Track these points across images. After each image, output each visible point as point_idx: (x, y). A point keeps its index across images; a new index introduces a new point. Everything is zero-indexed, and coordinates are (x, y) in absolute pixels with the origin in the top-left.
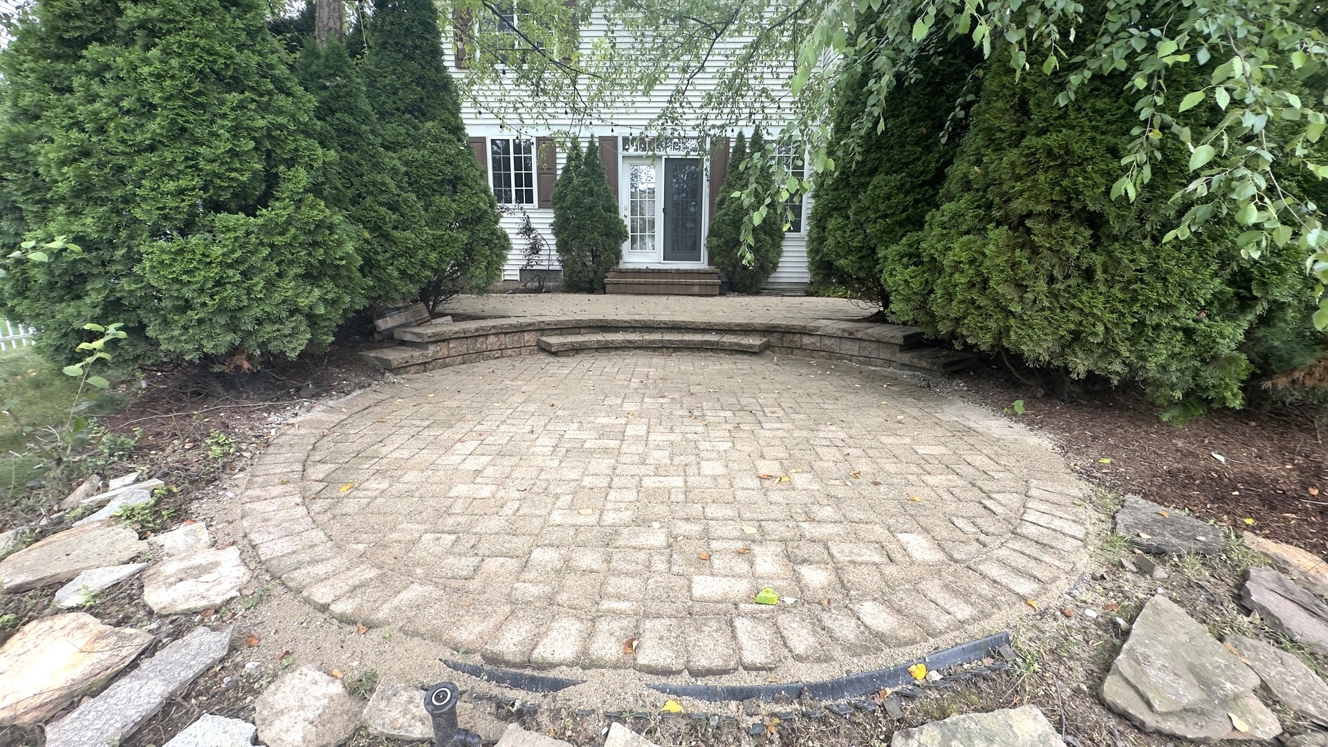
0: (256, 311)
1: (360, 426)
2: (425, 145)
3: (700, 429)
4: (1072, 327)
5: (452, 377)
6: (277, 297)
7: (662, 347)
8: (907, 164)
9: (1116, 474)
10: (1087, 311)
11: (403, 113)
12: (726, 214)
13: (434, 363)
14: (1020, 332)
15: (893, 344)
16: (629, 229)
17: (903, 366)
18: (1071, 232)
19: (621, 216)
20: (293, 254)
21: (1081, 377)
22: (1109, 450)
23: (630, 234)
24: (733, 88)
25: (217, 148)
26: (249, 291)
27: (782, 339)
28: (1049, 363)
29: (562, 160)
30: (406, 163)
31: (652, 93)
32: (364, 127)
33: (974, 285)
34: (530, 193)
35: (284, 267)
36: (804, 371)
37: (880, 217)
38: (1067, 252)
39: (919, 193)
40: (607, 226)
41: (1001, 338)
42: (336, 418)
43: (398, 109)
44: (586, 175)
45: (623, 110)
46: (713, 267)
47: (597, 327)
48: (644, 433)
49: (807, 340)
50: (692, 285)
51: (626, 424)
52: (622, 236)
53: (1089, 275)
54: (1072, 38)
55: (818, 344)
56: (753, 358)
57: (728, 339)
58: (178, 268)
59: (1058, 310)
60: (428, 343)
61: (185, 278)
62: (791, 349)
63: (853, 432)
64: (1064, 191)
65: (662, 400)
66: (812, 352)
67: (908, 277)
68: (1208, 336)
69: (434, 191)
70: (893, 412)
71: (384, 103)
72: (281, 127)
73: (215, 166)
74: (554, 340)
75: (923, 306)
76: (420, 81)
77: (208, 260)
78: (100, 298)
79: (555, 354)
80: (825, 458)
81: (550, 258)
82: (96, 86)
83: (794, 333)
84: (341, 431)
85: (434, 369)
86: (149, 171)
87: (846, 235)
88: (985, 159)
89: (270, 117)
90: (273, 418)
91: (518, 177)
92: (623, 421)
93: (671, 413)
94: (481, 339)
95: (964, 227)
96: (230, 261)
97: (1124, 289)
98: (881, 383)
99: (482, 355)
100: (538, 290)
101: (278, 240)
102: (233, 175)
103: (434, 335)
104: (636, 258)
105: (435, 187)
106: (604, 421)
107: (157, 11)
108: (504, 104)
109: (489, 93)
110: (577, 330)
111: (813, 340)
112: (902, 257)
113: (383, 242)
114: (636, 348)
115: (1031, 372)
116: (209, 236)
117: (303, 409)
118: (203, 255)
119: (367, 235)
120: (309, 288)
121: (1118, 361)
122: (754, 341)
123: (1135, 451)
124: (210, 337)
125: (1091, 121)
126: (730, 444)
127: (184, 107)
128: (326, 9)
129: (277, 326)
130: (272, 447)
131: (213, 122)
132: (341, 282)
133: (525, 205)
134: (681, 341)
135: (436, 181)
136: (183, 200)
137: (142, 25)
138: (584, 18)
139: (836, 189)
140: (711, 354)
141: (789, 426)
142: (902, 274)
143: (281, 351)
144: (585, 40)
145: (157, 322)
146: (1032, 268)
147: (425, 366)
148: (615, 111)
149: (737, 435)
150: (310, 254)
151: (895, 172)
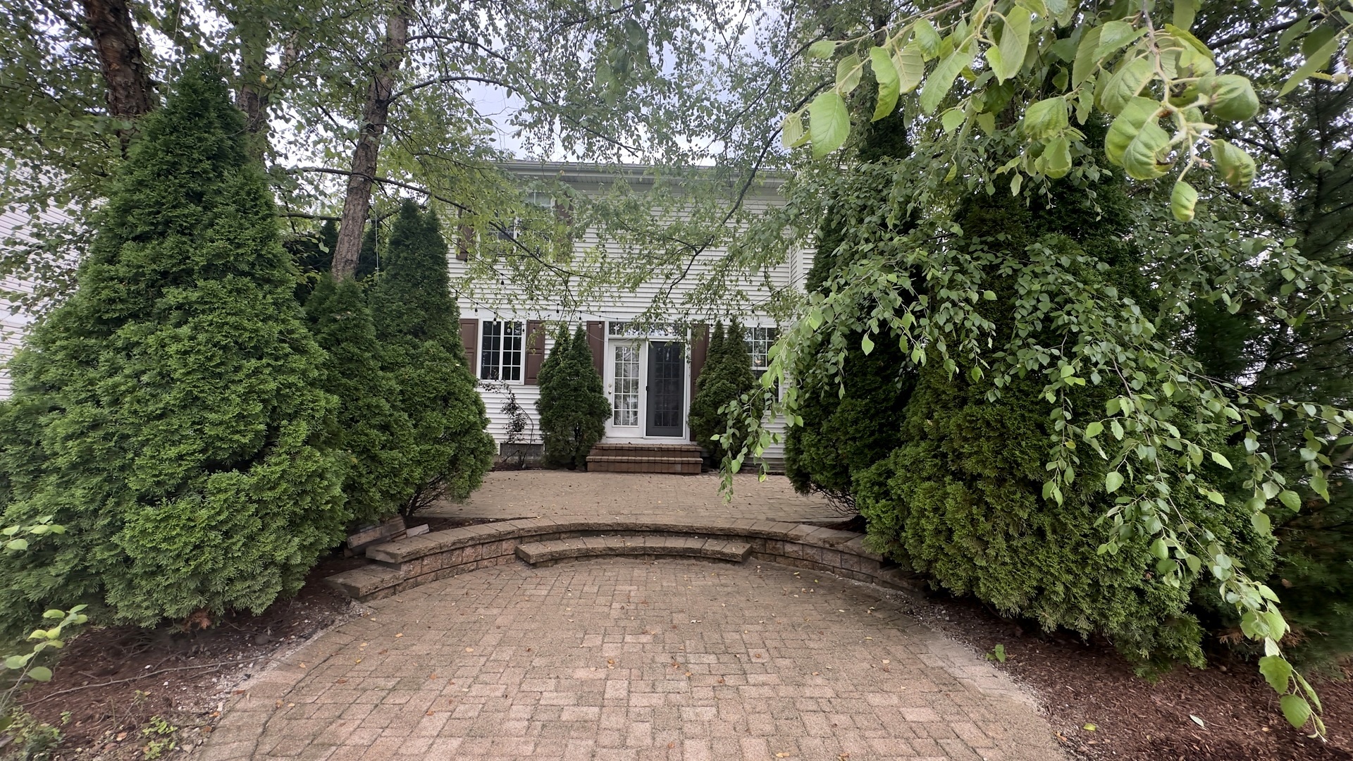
0: (231, 571)
1: (317, 690)
2: (422, 363)
3: (683, 685)
4: (1035, 583)
5: (422, 602)
6: (255, 553)
7: (644, 555)
8: (870, 391)
9: (1101, 746)
10: (1045, 569)
11: (406, 334)
12: (707, 396)
13: (405, 584)
14: (988, 584)
15: (873, 560)
16: (613, 407)
17: (884, 583)
18: (1019, 495)
19: (606, 395)
20: (280, 507)
21: (1053, 630)
22: (1093, 712)
23: (613, 410)
24: (712, 290)
25: (225, 413)
26: (227, 550)
27: (764, 545)
28: (1020, 615)
29: (550, 344)
30: (402, 382)
31: (638, 290)
32: (367, 355)
33: (940, 532)
34: (517, 371)
35: (268, 519)
36: (788, 587)
37: (849, 439)
38: (1016, 515)
39: (883, 418)
40: (590, 406)
41: (972, 586)
42: (292, 677)
43: (400, 331)
44: (573, 358)
45: (611, 304)
46: (695, 443)
47: (578, 531)
48: (624, 693)
49: (789, 548)
50: (675, 463)
51: (607, 679)
52: (605, 413)
53: (1040, 533)
54: (990, 345)
55: (801, 553)
56: (736, 567)
57: (712, 546)
58: (159, 536)
59: (1019, 565)
60: (401, 563)
61: (164, 546)
62: (774, 556)
63: (840, 686)
64: (1005, 460)
65: (644, 639)
66: (796, 560)
67: (880, 513)
68: (1157, 598)
69: (427, 406)
70: (878, 651)
71: (388, 326)
72: (290, 386)
73: (220, 431)
74: (533, 549)
75: (896, 539)
76: (425, 306)
77: (192, 524)
78: (67, 568)
79: (534, 565)
80: (813, 732)
81: (533, 433)
82: (121, 360)
83: (777, 540)
84: (296, 700)
85: (404, 589)
86: (153, 439)
87: (821, 452)
88: (936, 414)
89: (281, 378)
90: (223, 683)
91: (507, 356)
92: (602, 674)
93: (653, 661)
94: (457, 552)
95: (925, 474)
96: (214, 524)
97: (1075, 550)
98: (863, 607)
99: (456, 569)
100: (517, 467)
101: (267, 495)
102: (236, 437)
103: (409, 554)
104: (619, 434)
105: (428, 403)
106: (581, 674)
107: (196, 294)
108: (499, 296)
109: (486, 286)
110: (557, 536)
111: (795, 548)
112: (873, 485)
113: (369, 463)
114: (617, 556)
115: (1006, 623)
116: (198, 498)
117: (258, 667)
118: (189, 519)
119: (355, 461)
120: (289, 537)
121: (1082, 617)
122: (737, 549)
123: (1116, 713)
124: (175, 600)
125: (1018, 399)
126: (714, 710)
127: (203, 378)
128: (347, 245)
129: (248, 583)
130: (217, 733)
131: (226, 387)
132: (323, 523)
133: (510, 382)
134: (664, 549)
135: (429, 398)
136: (180, 465)
137: (179, 307)
138: (579, 237)
139: (808, 406)
140: (693, 561)
141: (772, 678)
142: (874, 508)
143: (247, 608)
144: (578, 250)
145: (121, 587)
146: (988, 526)
147: (394, 589)
148: (602, 304)
149: (721, 696)
150: (296, 504)
151: (860, 397)
